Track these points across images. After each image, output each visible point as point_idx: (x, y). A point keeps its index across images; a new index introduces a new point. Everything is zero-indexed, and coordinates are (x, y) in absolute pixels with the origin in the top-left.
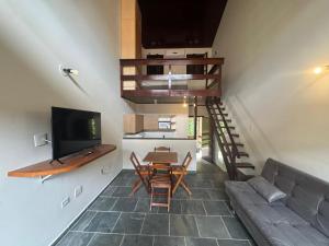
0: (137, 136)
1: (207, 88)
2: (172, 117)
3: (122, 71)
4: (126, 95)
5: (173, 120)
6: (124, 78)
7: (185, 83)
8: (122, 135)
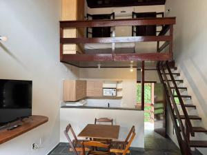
0: (78, 104)
1: (159, 50)
2: (118, 82)
3: (61, 34)
4: (65, 59)
5: (119, 86)
6: (64, 41)
7: (132, 45)
8: (60, 103)
